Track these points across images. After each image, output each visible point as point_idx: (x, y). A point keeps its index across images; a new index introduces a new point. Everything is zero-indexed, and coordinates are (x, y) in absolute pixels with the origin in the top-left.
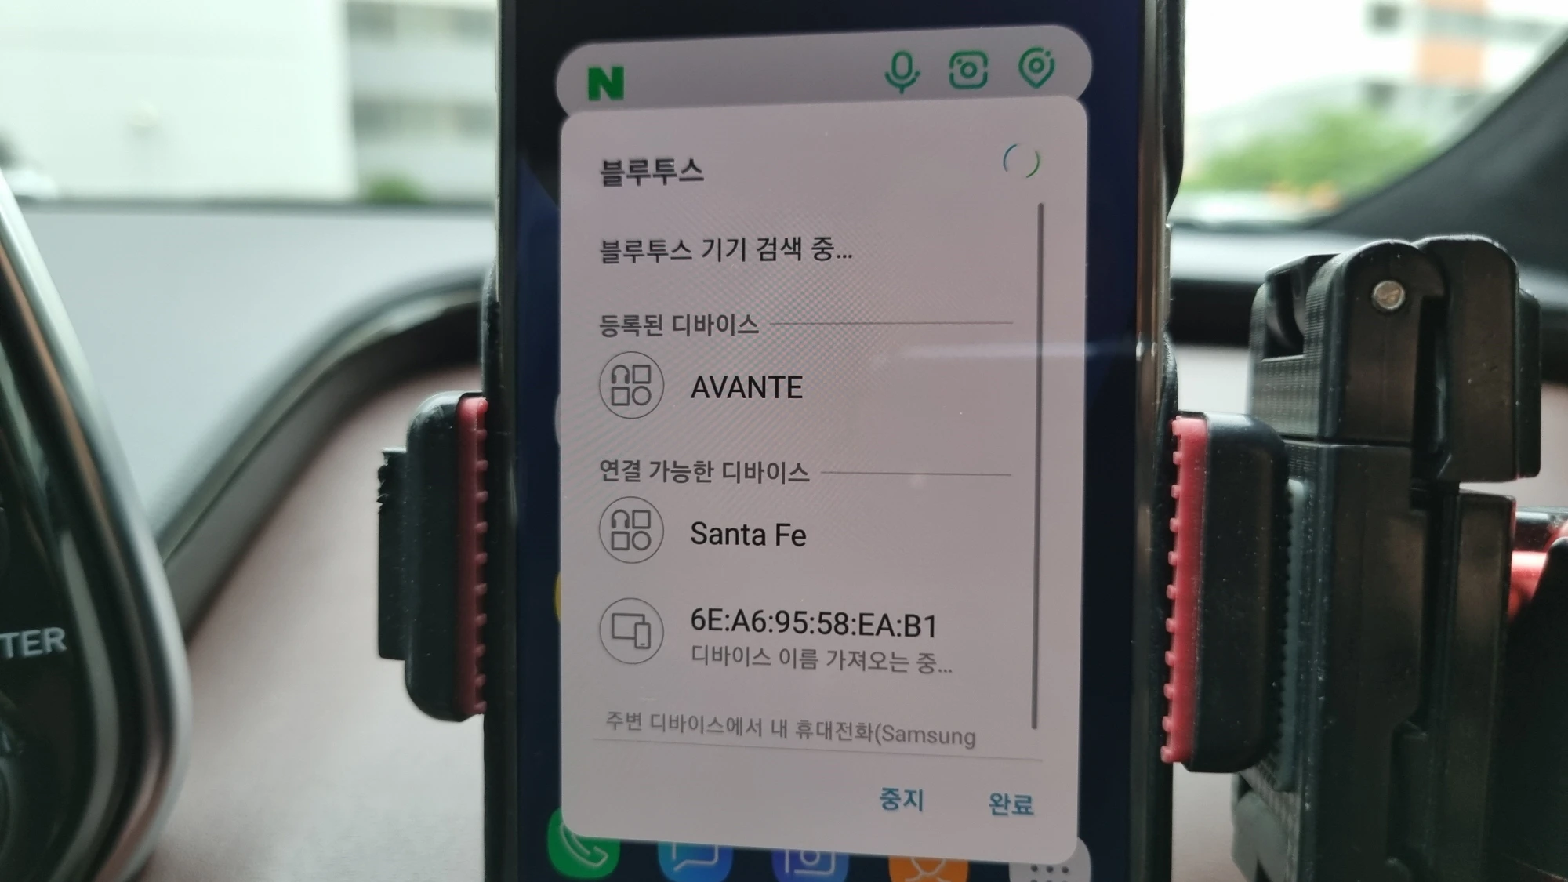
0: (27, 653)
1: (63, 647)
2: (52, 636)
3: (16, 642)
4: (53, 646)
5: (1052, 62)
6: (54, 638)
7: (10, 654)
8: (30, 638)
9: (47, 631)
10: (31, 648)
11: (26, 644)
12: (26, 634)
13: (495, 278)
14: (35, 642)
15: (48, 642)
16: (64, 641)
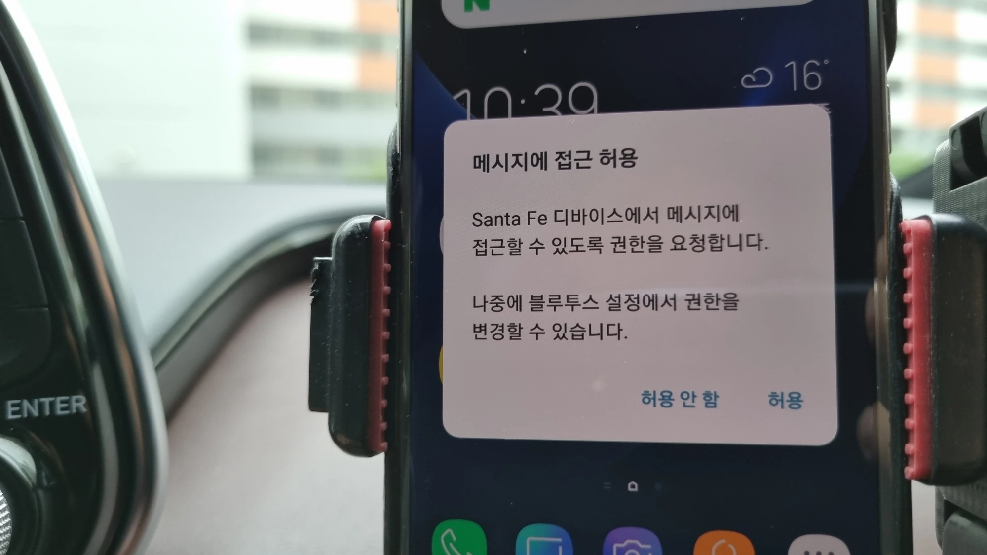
0: (59, 412)
1: (84, 410)
2: (77, 401)
3: (52, 404)
4: (77, 408)
6: (79, 403)
7: (47, 413)
8: (62, 402)
9: (74, 398)
10: (62, 409)
11: (59, 406)
12: (59, 399)
13: (396, 136)
14: (65, 405)
15: (74, 405)
16: (84, 405)
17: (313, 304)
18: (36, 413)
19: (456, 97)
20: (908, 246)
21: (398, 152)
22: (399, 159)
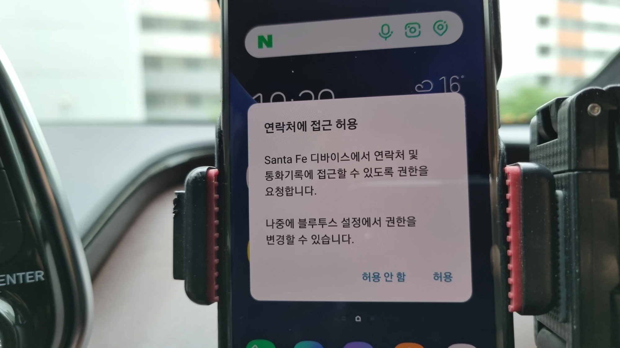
0: (28, 281)
1: (43, 279)
2: (39, 274)
3: (24, 277)
4: (39, 278)
5: (447, 25)
6: (39, 275)
7: (21, 282)
8: (30, 275)
9: (37, 272)
10: (30, 279)
11: (28, 277)
12: (28, 273)
13: (221, 120)
14: (32, 277)
15: (37, 276)
16: (43, 276)
17: (175, 218)
18: (14, 282)
19: (254, 98)
20: (508, 181)
21: (222, 129)
22: (223, 134)
